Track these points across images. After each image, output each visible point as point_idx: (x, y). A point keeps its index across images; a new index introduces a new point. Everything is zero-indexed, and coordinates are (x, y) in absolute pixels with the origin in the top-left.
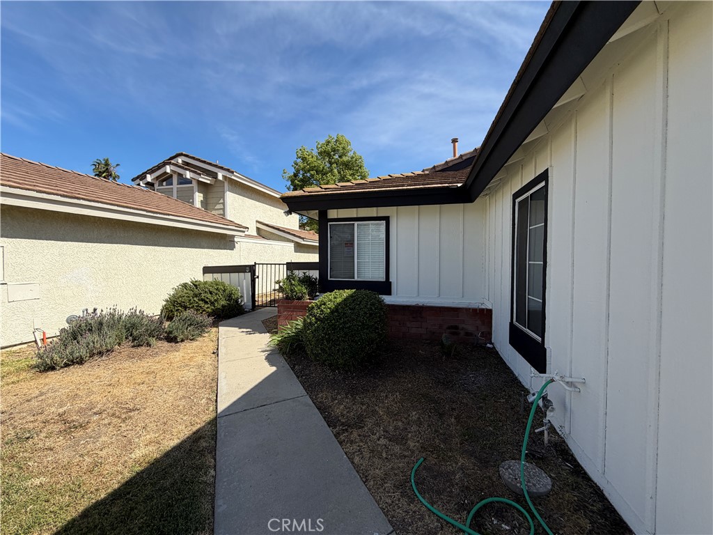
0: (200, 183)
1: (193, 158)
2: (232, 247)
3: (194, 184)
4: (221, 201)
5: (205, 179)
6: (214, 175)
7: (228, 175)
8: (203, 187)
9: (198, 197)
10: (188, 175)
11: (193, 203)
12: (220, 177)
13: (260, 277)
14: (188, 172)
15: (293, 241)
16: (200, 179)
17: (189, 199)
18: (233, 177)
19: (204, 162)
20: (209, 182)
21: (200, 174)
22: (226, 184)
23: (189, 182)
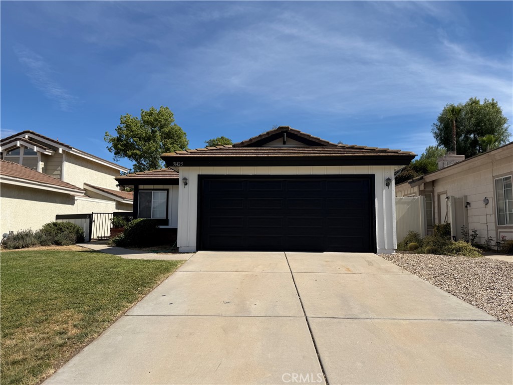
0: (43, 154)
1: (39, 136)
2: (73, 204)
3: (39, 156)
4: (59, 168)
5: (48, 152)
6: (56, 150)
7: (67, 150)
8: (45, 158)
9: (41, 165)
10: (36, 149)
11: (36, 169)
12: (60, 151)
13: (96, 221)
14: (35, 147)
15: (114, 200)
16: (45, 153)
17: (34, 166)
18: (71, 152)
19: (48, 139)
20: (50, 154)
21: (45, 149)
22: (64, 156)
23: (35, 153)
